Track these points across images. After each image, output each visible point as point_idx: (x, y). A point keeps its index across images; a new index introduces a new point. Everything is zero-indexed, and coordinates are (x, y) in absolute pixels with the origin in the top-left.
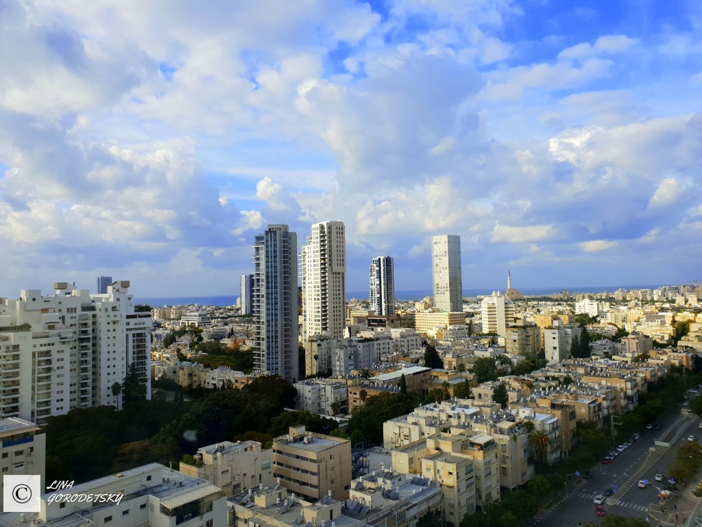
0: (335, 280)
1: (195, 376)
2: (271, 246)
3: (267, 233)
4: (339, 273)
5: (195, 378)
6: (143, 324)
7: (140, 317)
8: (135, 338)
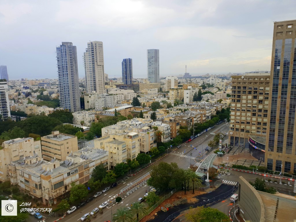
0: (99, 68)
1: (33, 110)
2: (64, 52)
3: (61, 46)
4: (101, 65)
5: (33, 111)
6: (3, 87)
7: (1, 84)
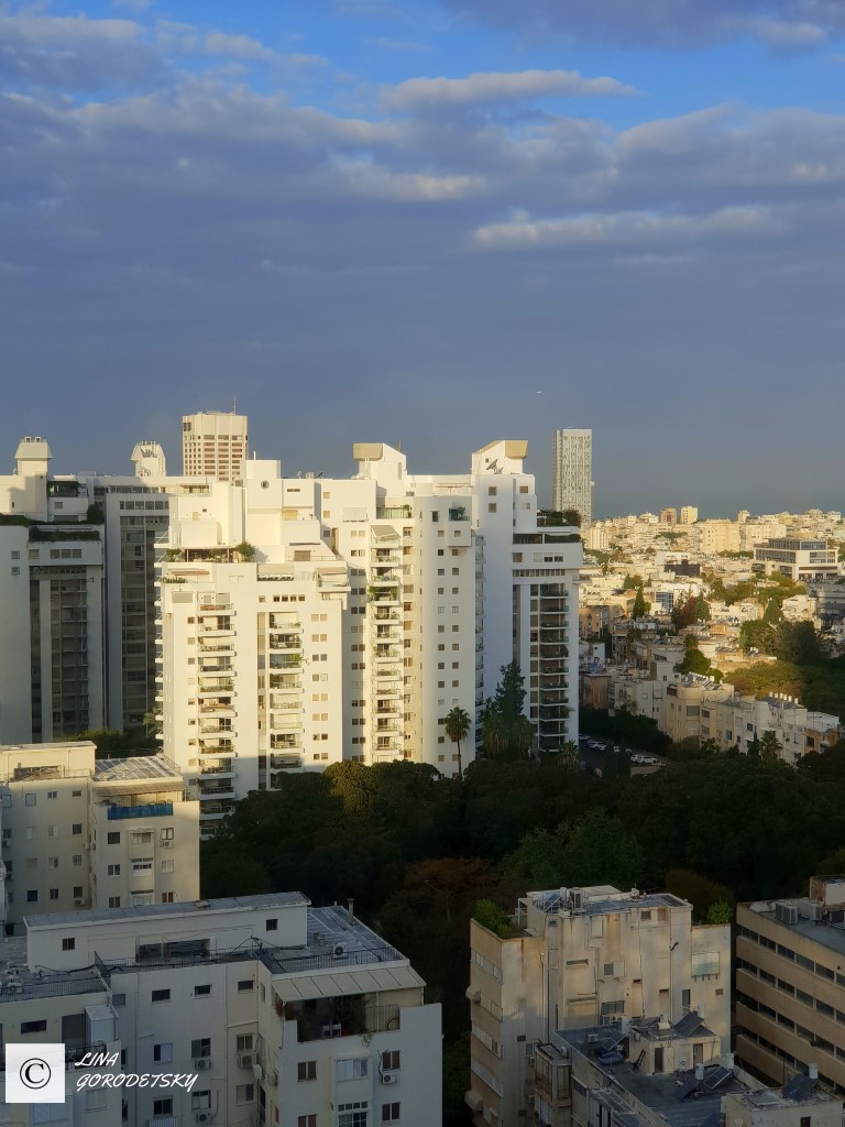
1: (707, 714)
5: (706, 722)
6: (559, 559)
7: (550, 539)
8: (538, 598)
